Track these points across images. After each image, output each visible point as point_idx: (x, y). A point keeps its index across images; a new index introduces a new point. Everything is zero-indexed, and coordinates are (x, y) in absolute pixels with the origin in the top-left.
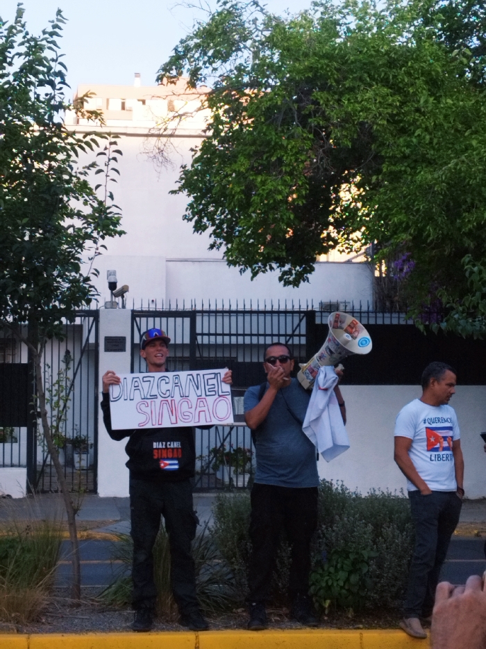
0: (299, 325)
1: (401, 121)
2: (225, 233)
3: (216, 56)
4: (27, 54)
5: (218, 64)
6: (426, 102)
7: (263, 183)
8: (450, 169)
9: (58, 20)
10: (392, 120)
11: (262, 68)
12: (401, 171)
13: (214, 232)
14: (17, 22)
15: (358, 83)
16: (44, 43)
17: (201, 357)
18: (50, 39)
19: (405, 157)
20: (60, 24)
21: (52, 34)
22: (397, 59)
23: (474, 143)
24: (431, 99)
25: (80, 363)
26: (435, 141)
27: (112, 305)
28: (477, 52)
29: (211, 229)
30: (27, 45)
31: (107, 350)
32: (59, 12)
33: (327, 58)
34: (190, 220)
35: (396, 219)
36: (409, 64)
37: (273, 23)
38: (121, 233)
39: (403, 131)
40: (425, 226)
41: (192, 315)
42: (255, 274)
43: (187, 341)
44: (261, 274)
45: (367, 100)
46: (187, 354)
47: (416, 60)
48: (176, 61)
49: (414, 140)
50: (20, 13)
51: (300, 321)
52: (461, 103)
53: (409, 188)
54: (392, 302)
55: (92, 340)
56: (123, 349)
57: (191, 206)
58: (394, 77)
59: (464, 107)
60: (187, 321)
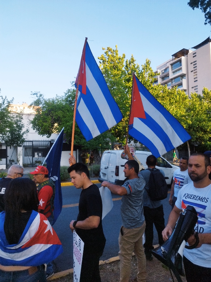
0: (49, 143)
17: (34, 147)
25: (14, 149)
29: (36, 129)
33: (53, 107)
34: (33, 128)
37: (45, 101)
41: (32, 141)
43: (32, 145)
44: (44, 136)
45: (59, 113)
47: (66, 107)
56: (21, 147)
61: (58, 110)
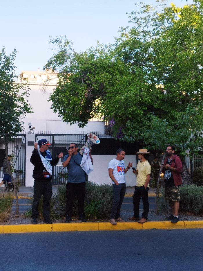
0: (83, 138)
1: (112, 82)
2: (63, 113)
3: (60, 63)
4: (5, 61)
5: (60, 65)
6: (119, 77)
7: (73, 99)
8: (125, 96)
9: (15, 52)
10: (109, 82)
11: (73, 67)
12: (111, 96)
13: (60, 113)
14: (3, 52)
15: (100, 72)
16: (10, 58)
17: (56, 147)
18: (12, 57)
19: (113, 92)
20: (15, 53)
21: (13, 56)
22: (110, 65)
23: (132, 89)
24: (120, 76)
25: (20, 149)
26: (121, 88)
27: (30, 132)
28: (133, 64)
29: (59, 112)
30: (6, 58)
31: (28, 145)
32: (15, 50)
33: (91, 65)
34: (53, 109)
35: (110, 109)
36: (114, 67)
37: (76, 55)
38: (32, 112)
39: (112, 85)
40: (118, 111)
41: (53, 135)
42: (71, 124)
44: (73, 124)
45: (102, 76)
46: (51, 146)
47: (116, 66)
48: (49, 64)
49: (115, 88)
50: (3, 49)
51: (84, 137)
52: (128, 78)
53: (114, 101)
54: (110, 132)
55: (24, 142)
57: (53, 105)
58: (110, 70)
59: (129, 79)
60: (52, 137)
61: (101, 71)
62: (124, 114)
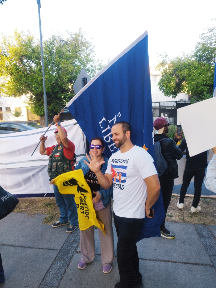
5: (163, 68)
8: (197, 81)
10: (188, 74)
11: (169, 67)
13: (163, 91)
26: (195, 77)
33: (179, 66)
36: (191, 65)
42: (168, 97)
43: (159, 106)
45: (184, 71)
48: (157, 68)
58: (189, 67)
61: (184, 68)
62: (196, 91)
